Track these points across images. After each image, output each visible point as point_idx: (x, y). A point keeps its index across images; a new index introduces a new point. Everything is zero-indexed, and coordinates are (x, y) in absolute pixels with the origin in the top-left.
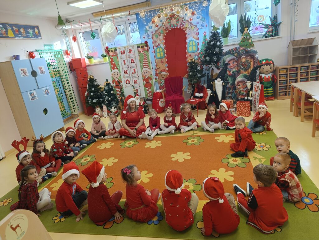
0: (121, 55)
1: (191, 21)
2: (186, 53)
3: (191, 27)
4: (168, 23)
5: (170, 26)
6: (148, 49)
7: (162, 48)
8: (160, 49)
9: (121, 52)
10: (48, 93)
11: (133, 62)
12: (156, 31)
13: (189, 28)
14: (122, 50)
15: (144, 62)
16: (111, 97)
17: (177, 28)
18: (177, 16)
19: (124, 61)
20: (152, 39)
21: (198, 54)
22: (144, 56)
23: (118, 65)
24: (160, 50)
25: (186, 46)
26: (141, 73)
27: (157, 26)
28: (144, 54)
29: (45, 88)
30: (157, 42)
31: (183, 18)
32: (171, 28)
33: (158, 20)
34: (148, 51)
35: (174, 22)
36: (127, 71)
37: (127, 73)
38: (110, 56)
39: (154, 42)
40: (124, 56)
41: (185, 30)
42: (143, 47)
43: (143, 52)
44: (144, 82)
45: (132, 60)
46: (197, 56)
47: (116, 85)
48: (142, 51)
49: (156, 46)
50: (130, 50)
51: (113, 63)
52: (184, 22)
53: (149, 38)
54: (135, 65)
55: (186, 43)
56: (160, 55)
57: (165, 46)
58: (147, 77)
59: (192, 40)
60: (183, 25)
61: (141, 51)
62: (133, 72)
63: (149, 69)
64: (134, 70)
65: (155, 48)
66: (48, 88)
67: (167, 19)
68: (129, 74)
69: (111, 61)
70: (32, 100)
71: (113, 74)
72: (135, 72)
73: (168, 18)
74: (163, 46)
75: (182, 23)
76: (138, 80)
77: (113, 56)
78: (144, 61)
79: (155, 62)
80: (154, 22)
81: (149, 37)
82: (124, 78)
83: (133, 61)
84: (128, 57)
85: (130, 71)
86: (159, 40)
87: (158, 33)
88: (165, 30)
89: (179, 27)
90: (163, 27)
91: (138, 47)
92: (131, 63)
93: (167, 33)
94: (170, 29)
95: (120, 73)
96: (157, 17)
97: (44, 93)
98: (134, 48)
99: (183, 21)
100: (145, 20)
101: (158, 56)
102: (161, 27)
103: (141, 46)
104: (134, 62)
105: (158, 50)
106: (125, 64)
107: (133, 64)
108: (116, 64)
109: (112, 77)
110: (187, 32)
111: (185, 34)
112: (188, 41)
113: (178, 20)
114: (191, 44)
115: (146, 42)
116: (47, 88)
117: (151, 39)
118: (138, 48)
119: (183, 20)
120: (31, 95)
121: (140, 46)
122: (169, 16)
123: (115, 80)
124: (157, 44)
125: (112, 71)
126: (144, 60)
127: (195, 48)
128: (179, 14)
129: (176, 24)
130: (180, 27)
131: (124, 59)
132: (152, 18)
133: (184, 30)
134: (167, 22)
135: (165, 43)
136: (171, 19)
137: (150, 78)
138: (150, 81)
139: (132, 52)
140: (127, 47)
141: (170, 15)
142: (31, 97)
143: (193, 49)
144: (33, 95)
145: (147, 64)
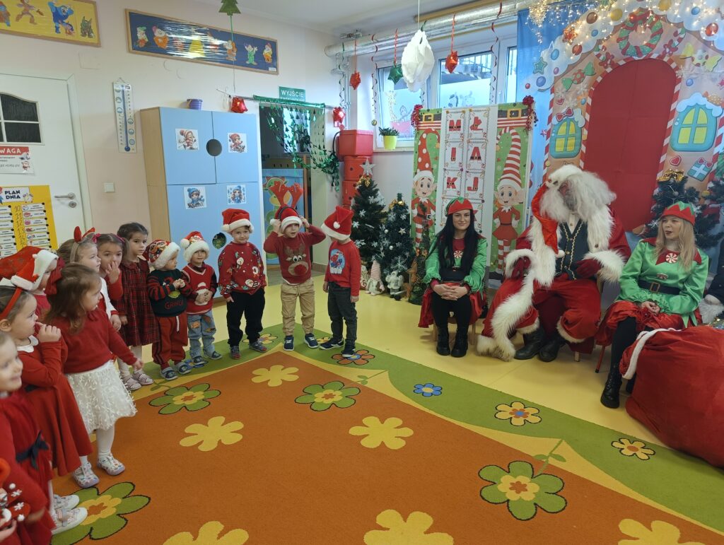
0: (448, 132)
1: (709, 34)
2: (661, 150)
3: (707, 57)
4: (619, 40)
5: (624, 52)
6: (528, 123)
7: (576, 123)
8: (568, 125)
9: (452, 122)
10: (241, 198)
11: (476, 155)
12: (571, 67)
13: (696, 61)
14: (455, 118)
15: (508, 162)
16: (398, 244)
17: (648, 60)
18: (658, 17)
19: (454, 150)
20: (553, 91)
21: (709, 159)
22: (513, 143)
23: (437, 158)
24: (568, 130)
25: (670, 124)
26: (493, 192)
27: (577, 50)
28: (513, 137)
29: (235, 187)
30: (566, 102)
31: (680, 25)
32: (626, 57)
33: (587, 30)
34: (528, 128)
35: (641, 36)
36: (455, 179)
37: (454, 187)
38: (421, 132)
39: (555, 103)
40: (455, 135)
41: (677, 68)
42: (516, 113)
43: (513, 131)
44: (497, 221)
45: (476, 150)
46: (703, 166)
47: (418, 215)
48: (511, 128)
49: (559, 117)
50: (476, 119)
51: (424, 151)
52: (680, 40)
53: (542, 88)
54: (480, 167)
55: (669, 115)
56: (566, 146)
57: (588, 117)
58: (506, 209)
59: (697, 106)
60: (676, 49)
61: (506, 127)
62: (472, 185)
63: (520, 184)
64: (476, 180)
65: (554, 121)
66: (243, 186)
67: (616, 29)
68: (458, 189)
69: (419, 146)
70: (190, 206)
71: (417, 183)
72: (475, 188)
73: (623, 25)
74: (581, 118)
75: (671, 41)
76: (480, 211)
77: (428, 131)
78: (509, 159)
79: (545, 167)
80: (569, 37)
81: (543, 84)
82: (443, 198)
83: (479, 153)
84: (466, 139)
85: (464, 183)
86: (573, 98)
87: (576, 74)
88: (603, 63)
89: (654, 56)
90: (596, 53)
91: (502, 113)
92: (472, 158)
93: (605, 76)
94: (622, 63)
95: (435, 182)
96: (585, 22)
97: (230, 196)
98: (488, 116)
99: (676, 34)
100: (542, 31)
101: (558, 149)
102: (590, 53)
103: (511, 112)
104: (479, 158)
105: (563, 129)
106: (453, 158)
107: (476, 161)
108: (432, 157)
109: (414, 190)
110: (684, 73)
111: (676, 81)
112: (679, 106)
113: (660, 32)
114: (689, 119)
115: (528, 101)
116: (240, 187)
117: (549, 91)
118: (499, 117)
119: (679, 31)
120: (191, 196)
121: (507, 111)
122: (627, 17)
123: (418, 199)
124: (564, 110)
125: (416, 173)
126: (510, 156)
127: (701, 137)
128: (667, 9)
129: (649, 45)
130: (661, 57)
131: (453, 145)
132: (566, 22)
133: (673, 65)
134: (614, 38)
135: (591, 110)
136: (634, 28)
137: (515, 213)
138: (514, 223)
139: (479, 127)
140: (471, 111)
141: (632, 14)
142: (187, 200)
143: (692, 138)
144: (195, 197)
145: (517, 168)
